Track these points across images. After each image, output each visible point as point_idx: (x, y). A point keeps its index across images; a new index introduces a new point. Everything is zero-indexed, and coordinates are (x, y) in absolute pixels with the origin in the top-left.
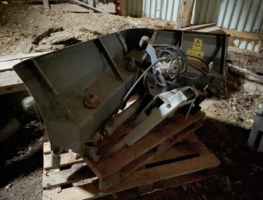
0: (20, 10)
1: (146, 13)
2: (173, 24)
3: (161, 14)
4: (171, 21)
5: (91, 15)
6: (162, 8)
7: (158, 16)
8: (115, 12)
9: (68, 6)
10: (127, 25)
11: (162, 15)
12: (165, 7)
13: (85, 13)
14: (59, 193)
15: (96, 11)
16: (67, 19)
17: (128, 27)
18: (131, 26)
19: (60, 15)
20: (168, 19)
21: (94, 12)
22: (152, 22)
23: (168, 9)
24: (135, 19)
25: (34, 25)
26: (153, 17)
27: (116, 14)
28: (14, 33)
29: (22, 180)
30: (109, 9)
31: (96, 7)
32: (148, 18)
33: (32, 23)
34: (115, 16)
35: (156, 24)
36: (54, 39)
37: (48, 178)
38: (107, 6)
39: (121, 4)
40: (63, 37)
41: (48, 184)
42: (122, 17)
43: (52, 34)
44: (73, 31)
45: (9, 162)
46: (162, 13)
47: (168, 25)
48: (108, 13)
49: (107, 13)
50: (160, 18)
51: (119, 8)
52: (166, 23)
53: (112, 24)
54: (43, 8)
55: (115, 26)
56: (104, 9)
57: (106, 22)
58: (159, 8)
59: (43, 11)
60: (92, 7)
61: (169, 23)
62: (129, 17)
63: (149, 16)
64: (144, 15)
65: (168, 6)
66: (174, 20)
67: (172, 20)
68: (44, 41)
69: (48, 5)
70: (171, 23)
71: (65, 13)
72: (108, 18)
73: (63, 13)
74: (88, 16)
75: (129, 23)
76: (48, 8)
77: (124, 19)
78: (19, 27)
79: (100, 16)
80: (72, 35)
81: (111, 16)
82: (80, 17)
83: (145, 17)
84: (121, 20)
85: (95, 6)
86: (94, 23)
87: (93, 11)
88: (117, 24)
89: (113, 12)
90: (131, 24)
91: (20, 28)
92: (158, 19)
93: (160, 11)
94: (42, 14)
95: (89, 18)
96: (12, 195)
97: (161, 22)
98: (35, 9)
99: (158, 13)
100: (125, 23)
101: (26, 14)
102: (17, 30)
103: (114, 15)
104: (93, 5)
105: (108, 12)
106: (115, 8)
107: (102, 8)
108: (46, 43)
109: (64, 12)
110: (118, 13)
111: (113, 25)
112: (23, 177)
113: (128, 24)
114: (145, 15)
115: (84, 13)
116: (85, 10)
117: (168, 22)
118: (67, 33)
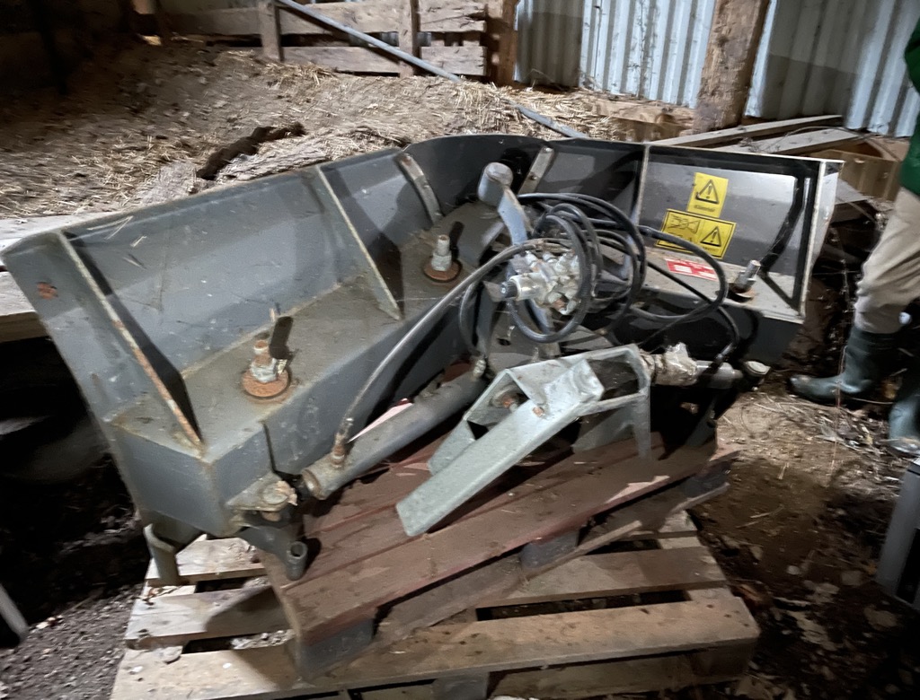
0: (190, 66)
1: (592, 75)
2: (685, 116)
3: (643, 79)
4: (679, 104)
5: (403, 83)
6: (649, 60)
7: (632, 86)
8: (480, 72)
9: (334, 50)
10: (517, 118)
11: (647, 82)
12: (657, 53)
13: (386, 75)
14: (169, 663)
15: (420, 71)
16: (327, 95)
17: (521, 124)
18: (529, 121)
19: (307, 83)
20: (670, 97)
21: (415, 75)
22: (610, 108)
23: (669, 61)
24: (550, 97)
25: (227, 114)
26: (614, 91)
27: (483, 80)
28: (164, 138)
29: (89, 608)
30: (462, 62)
31: (423, 55)
32: (598, 95)
33: (220, 108)
34: (481, 85)
35: (623, 115)
36: (264, 163)
37: (151, 611)
38: (457, 52)
39: (503, 46)
40: (294, 155)
41: (144, 631)
42: (503, 89)
43: (264, 147)
44: (330, 135)
45: (68, 548)
46: (647, 74)
47: (665, 120)
48: (458, 75)
49: (455, 77)
50: (640, 97)
51: (495, 59)
52: (658, 110)
53: (466, 113)
54: (260, 58)
55: (476, 120)
56: (447, 62)
57: (447, 108)
58: (636, 58)
59: (258, 68)
60: (408, 56)
61: (669, 114)
62: (528, 89)
63: (601, 85)
64: (584, 83)
65: (670, 52)
66: (690, 102)
67: (684, 102)
68: (234, 167)
69: (277, 52)
70: (677, 112)
71: (325, 75)
72: (455, 93)
73: (316, 76)
74: (392, 85)
75: (523, 110)
76: (277, 57)
77: (508, 98)
78: (182, 120)
79: (430, 87)
80: (322, 149)
81: (466, 88)
82: (367, 89)
83: (590, 88)
84: (497, 99)
85: (417, 54)
86: (405, 111)
87: (410, 69)
88: (484, 113)
89: (474, 74)
90: (530, 114)
91: (183, 124)
92: (633, 95)
93: (639, 69)
94: (254, 80)
95: (393, 94)
96: (47, 650)
97: (641, 108)
98: (233, 62)
99: (633, 76)
100: (508, 112)
101: (208, 79)
102: (174, 130)
103: (476, 85)
104: (411, 50)
105: (459, 72)
106: (482, 59)
107: (439, 58)
108: (238, 174)
109: (320, 73)
110: (492, 75)
111: (469, 118)
112: (96, 600)
113: (520, 112)
114: (587, 83)
115: (379, 78)
116: (387, 66)
117: (664, 109)
118: (309, 142)
